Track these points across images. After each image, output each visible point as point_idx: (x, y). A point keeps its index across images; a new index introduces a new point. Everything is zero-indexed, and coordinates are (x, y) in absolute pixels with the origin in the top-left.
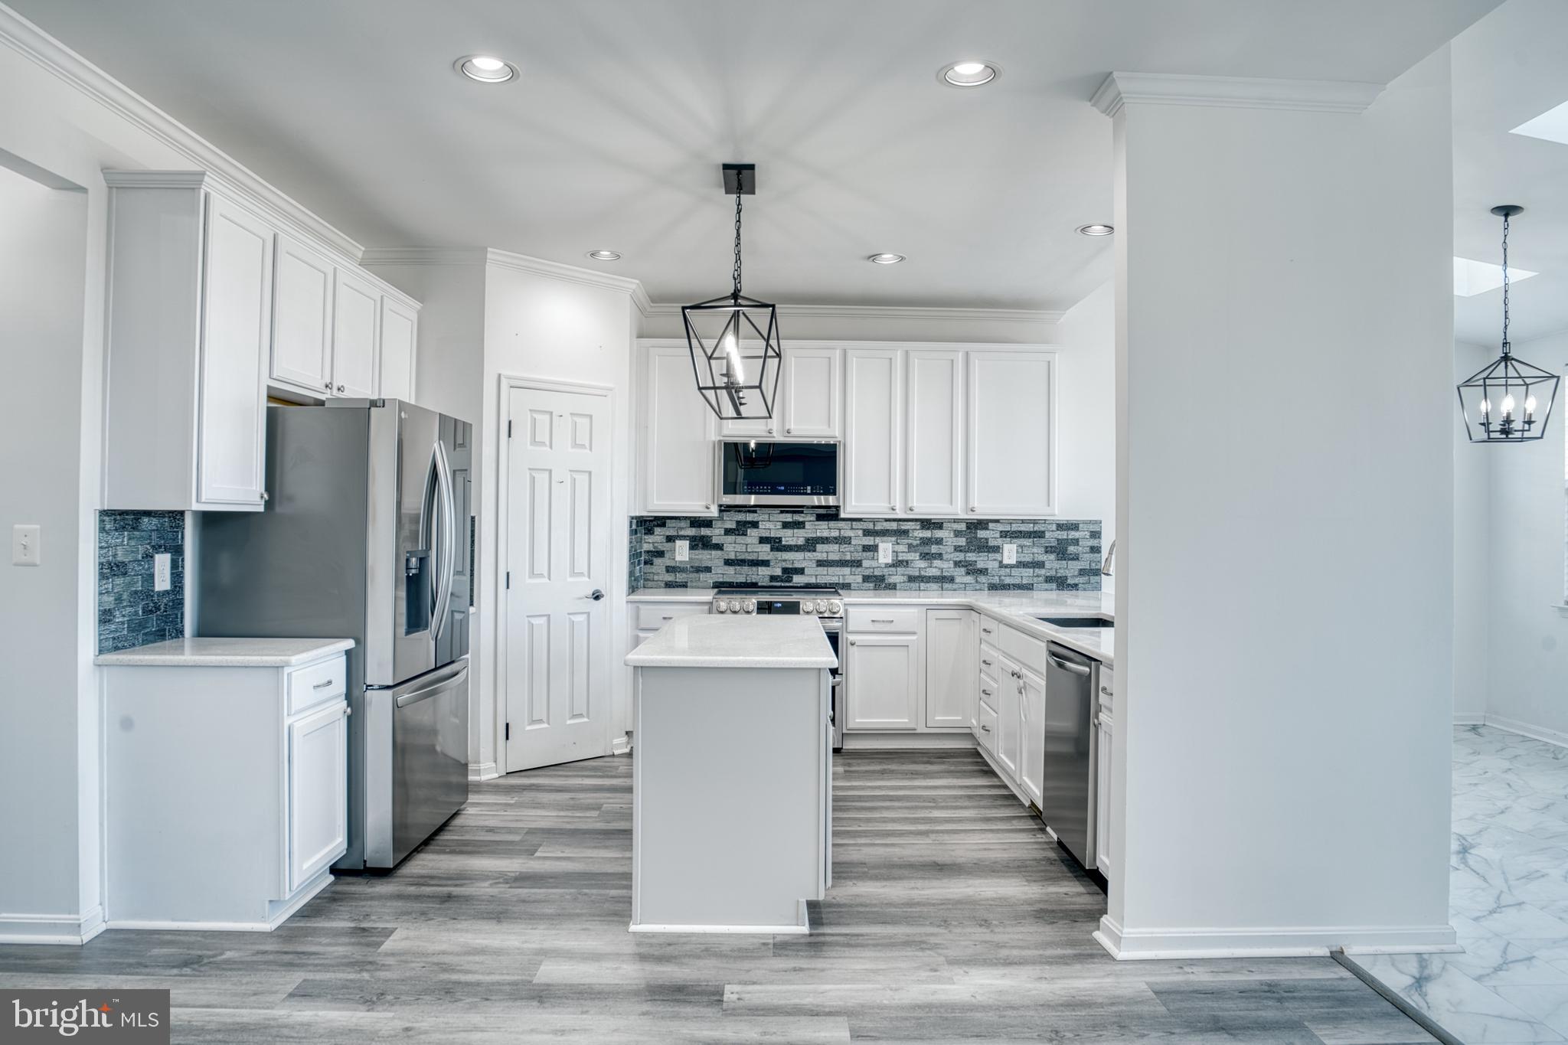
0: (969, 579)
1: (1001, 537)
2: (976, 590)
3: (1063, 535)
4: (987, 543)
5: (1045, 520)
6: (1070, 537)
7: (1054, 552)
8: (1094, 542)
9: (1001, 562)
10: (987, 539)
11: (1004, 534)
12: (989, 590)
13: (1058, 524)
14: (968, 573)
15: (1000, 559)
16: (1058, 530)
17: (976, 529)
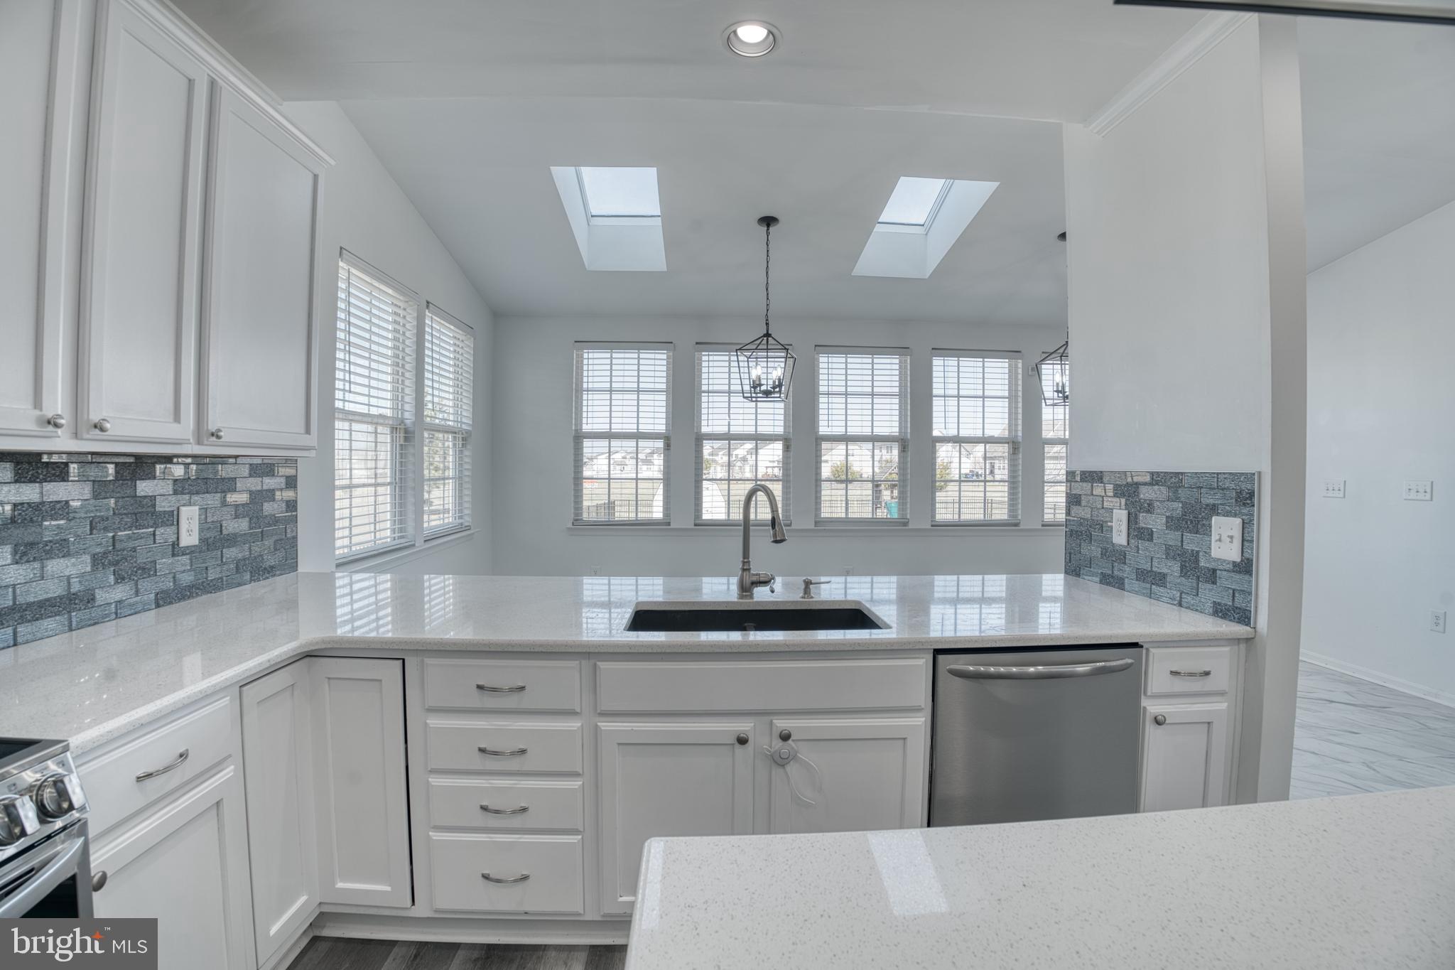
0: (121, 592)
1: (176, 492)
2: (136, 613)
3: (255, 484)
4: (154, 506)
5: (236, 457)
6: (265, 487)
7: (248, 515)
8: (289, 494)
9: (175, 544)
10: (153, 498)
11: (180, 487)
12: (158, 606)
13: (251, 465)
14: (120, 579)
15: (173, 538)
16: (251, 476)
17: (134, 478)
